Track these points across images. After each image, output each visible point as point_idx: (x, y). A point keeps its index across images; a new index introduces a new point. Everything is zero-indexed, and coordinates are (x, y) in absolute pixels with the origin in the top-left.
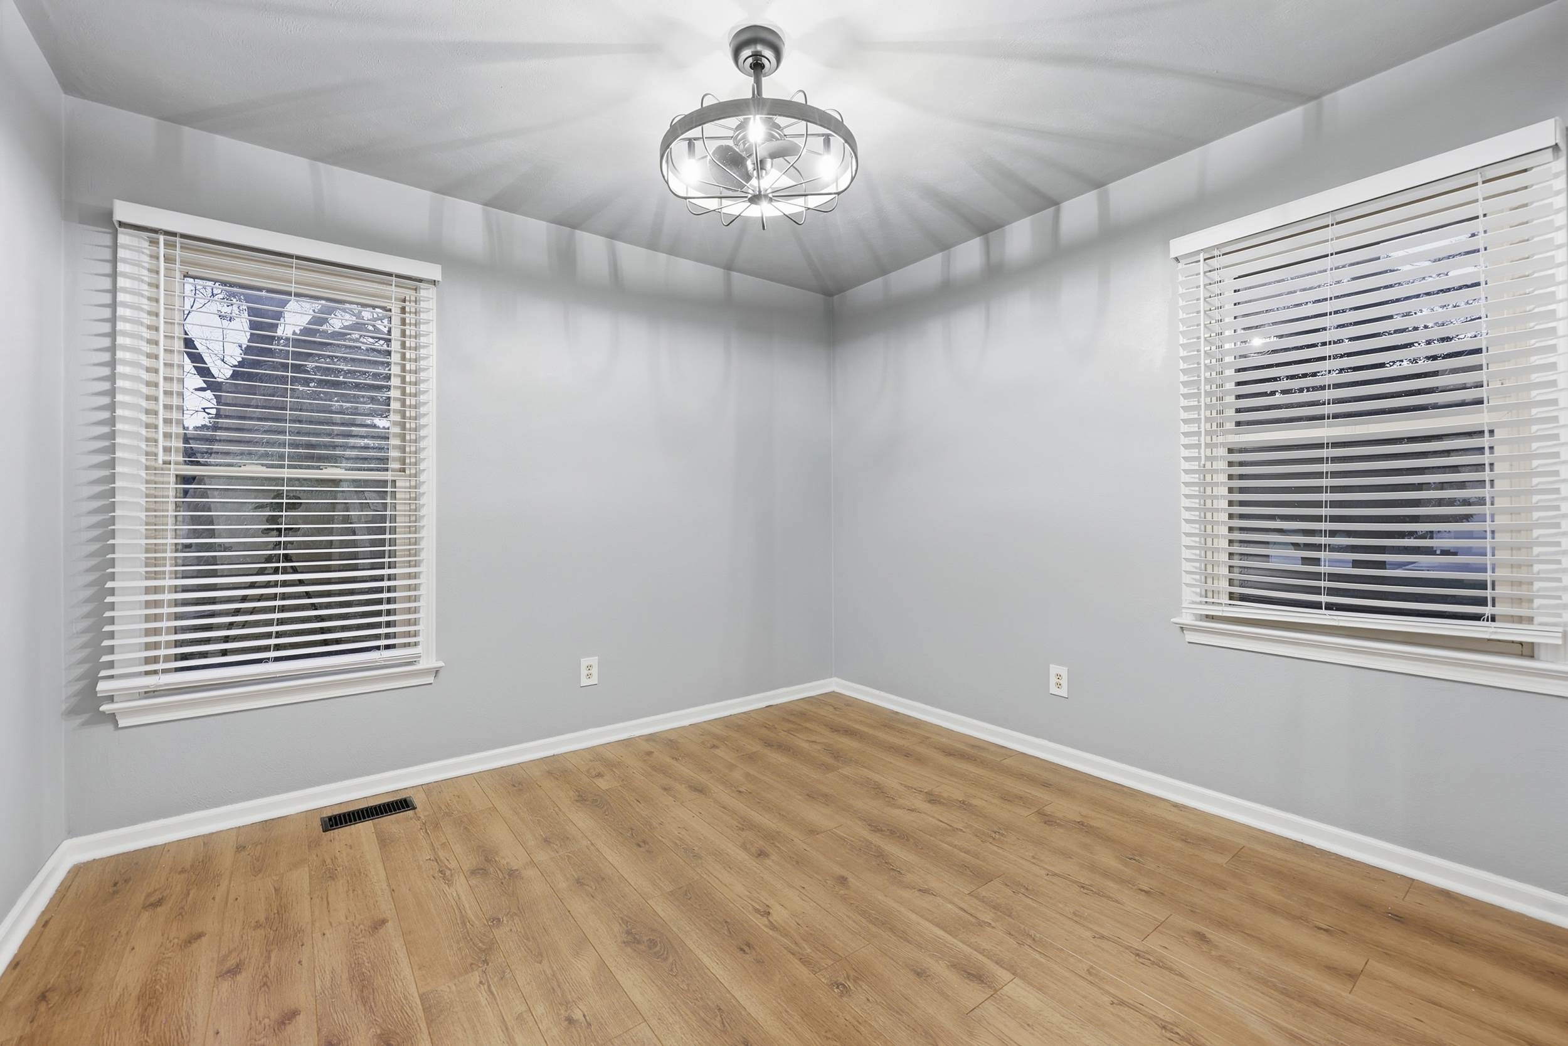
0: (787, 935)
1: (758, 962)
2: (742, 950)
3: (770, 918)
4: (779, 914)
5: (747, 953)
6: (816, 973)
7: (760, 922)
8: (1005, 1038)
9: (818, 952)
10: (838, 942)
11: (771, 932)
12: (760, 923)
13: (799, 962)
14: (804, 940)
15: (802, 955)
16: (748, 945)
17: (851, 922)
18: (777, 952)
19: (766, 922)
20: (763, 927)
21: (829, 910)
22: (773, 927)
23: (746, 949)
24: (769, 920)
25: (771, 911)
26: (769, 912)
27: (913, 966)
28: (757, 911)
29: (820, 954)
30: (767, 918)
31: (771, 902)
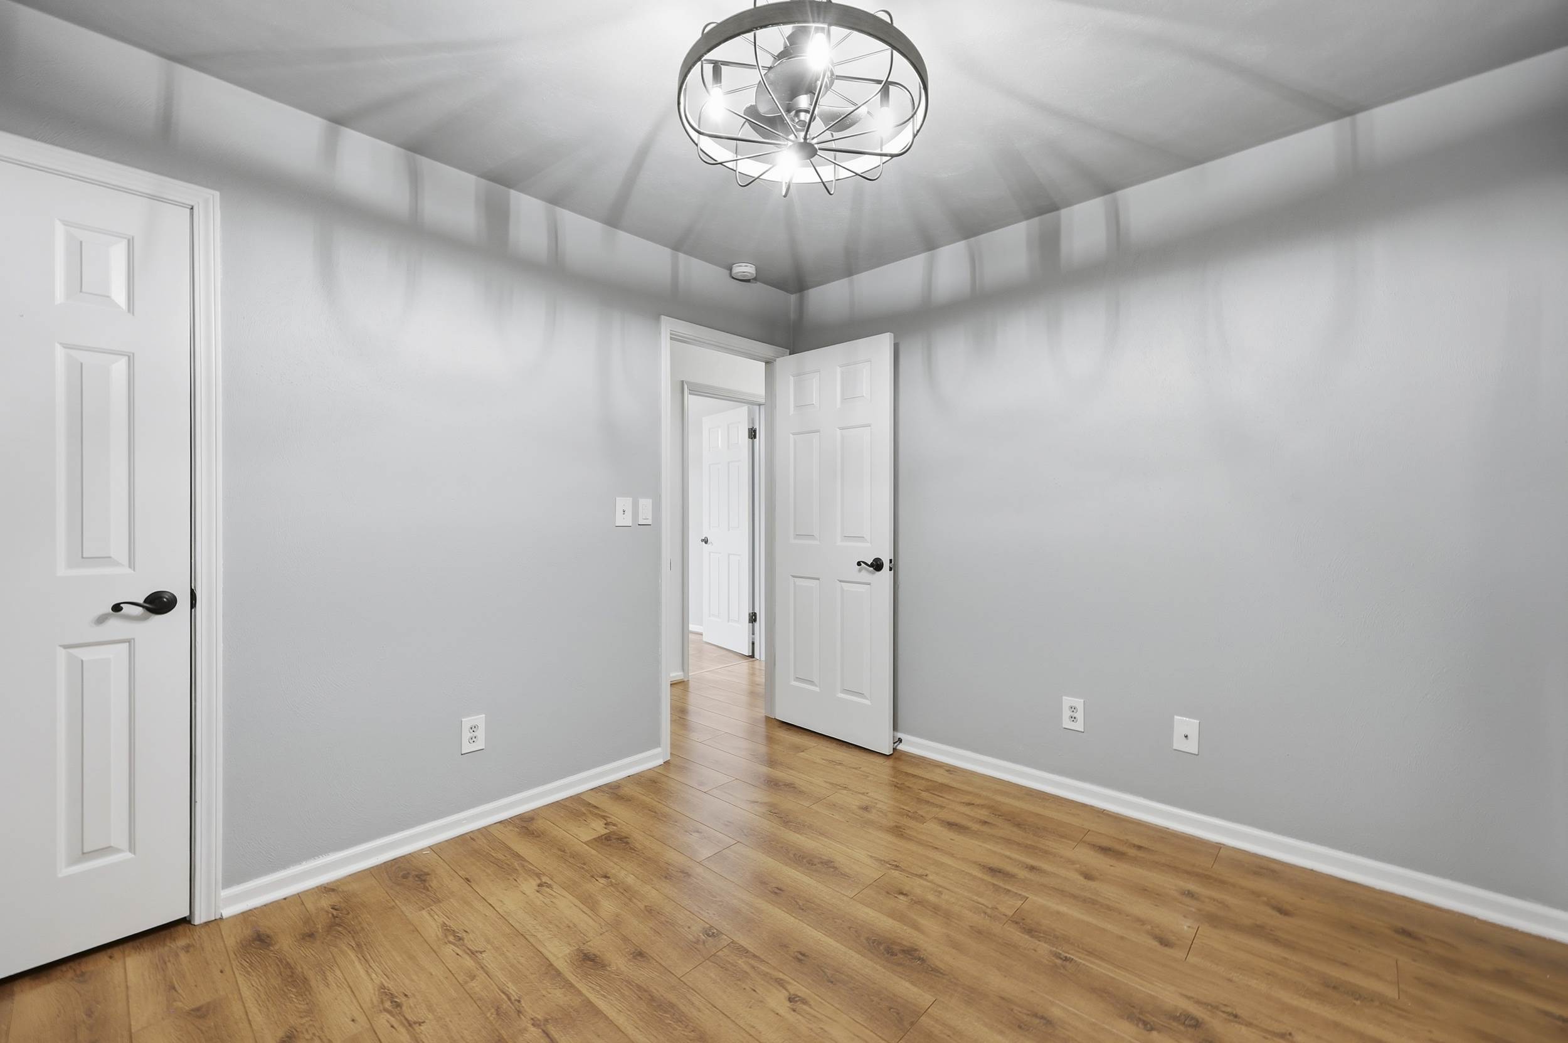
0: (764, 975)
1: (785, 946)
2: (803, 955)
3: (787, 994)
4: (777, 1000)
5: (797, 952)
6: (732, 942)
7: (798, 988)
8: (593, 917)
9: (731, 961)
10: (712, 975)
11: (781, 976)
12: (795, 985)
13: (750, 949)
14: (747, 973)
15: (746, 957)
16: (799, 960)
17: (697, 1003)
18: (769, 957)
19: (789, 987)
20: (791, 981)
21: (721, 1016)
22: (781, 983)
23: (800, 956)
24: (786, 990)
25: (788, 1004)
26: (791, 1002)
27: (644, 961)
28: (804, 1001)
29: (729, 960)
30: (790, 993)
31: (792, 1017)
